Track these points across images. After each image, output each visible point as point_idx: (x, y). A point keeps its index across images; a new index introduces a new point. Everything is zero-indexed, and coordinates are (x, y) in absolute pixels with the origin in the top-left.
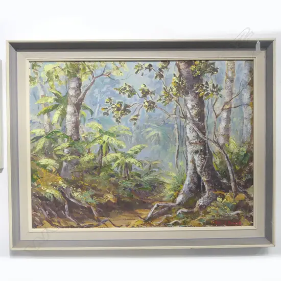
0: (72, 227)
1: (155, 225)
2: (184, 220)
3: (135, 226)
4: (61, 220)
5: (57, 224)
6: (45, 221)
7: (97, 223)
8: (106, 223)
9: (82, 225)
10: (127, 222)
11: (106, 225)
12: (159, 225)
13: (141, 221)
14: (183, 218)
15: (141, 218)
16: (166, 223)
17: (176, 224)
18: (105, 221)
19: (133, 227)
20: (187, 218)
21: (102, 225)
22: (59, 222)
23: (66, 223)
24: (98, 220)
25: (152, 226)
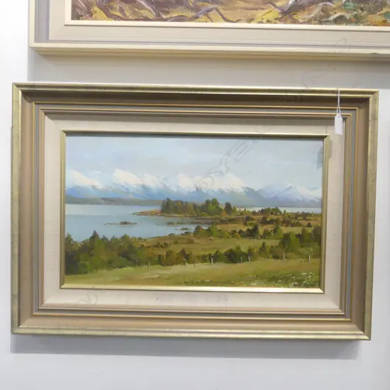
0: (146, 19)
1: (301, 21)
2: (356, 13)
3: (264, 21)
4: (126, 7)
5: (118, 14)
6: (96, 8)
7: (194, 14)
8: (211, 14)
9: (164, 17)
10: (250, 13)
11: (209, 18)
12: (309, 22)
13: (275, 13)
14: (355, 10)
15: (276, 7)
16: (322, 17)
17: (340, 20)
18: (209, 11)
19: (259, 22)
20: (362, 9)
21: (203, 17)
22: (122, 10)
23: (135, 13)
24: (197, 9)
25: (295, 22)
